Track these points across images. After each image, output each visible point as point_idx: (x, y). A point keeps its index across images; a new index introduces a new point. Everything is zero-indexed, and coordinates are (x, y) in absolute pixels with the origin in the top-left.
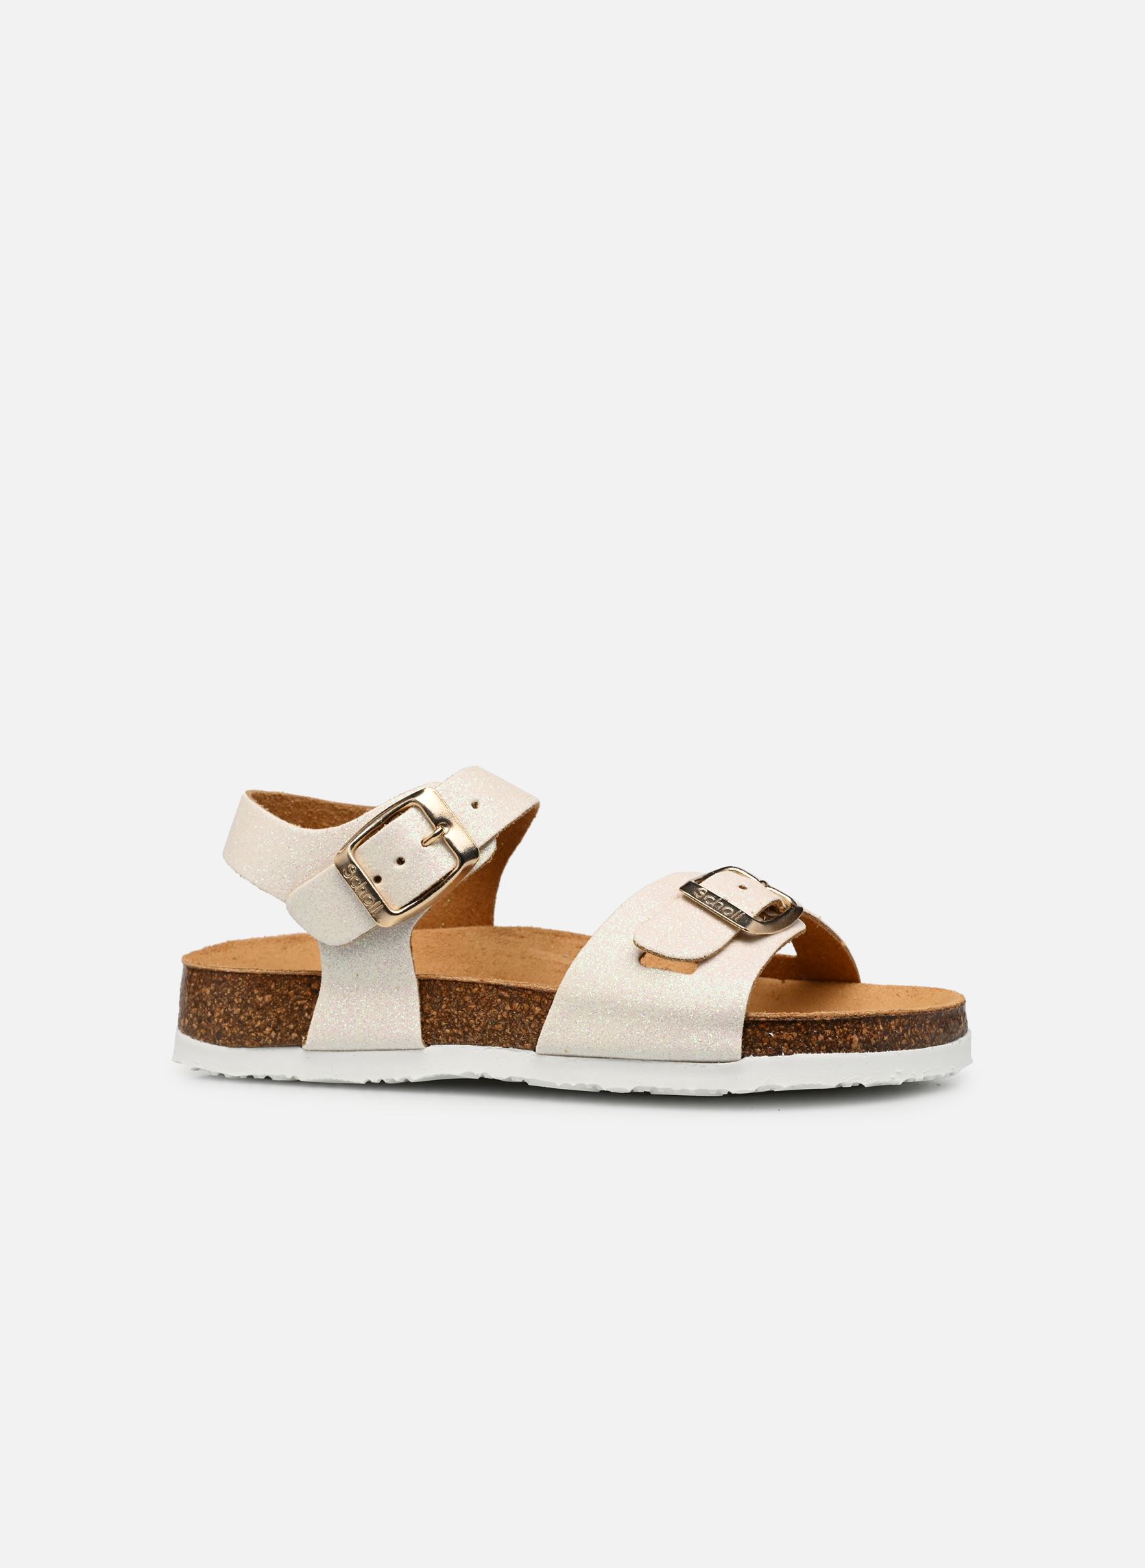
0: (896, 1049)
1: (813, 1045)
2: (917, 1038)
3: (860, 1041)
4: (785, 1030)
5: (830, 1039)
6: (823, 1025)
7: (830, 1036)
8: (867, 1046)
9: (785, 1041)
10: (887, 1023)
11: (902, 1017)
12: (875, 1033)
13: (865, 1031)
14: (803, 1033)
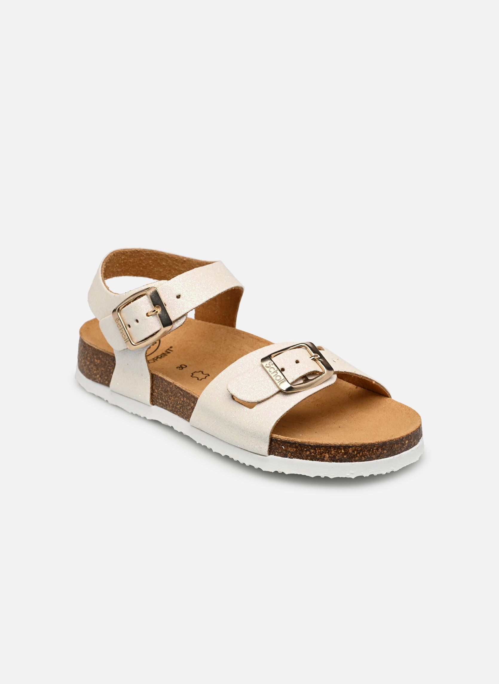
0: (352, 462)
1: (304, 456)
2: (366, 456)
3: (329, 457)
4: (290, 446)
5: (313, 454)
6: (310, 447)
7: (313, 453)
8: (333, 459)
9: (289, 452)
10: (347, 449)
11: (356, 446)
12: (338, 453)
13: (333, 452)
14: (299, 449)
